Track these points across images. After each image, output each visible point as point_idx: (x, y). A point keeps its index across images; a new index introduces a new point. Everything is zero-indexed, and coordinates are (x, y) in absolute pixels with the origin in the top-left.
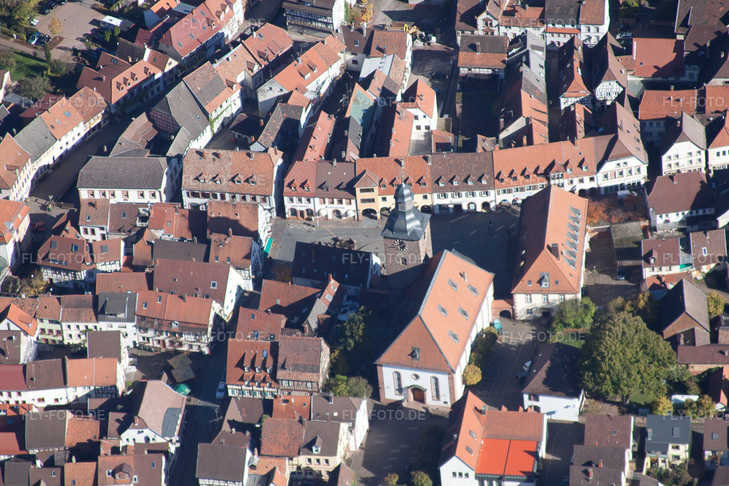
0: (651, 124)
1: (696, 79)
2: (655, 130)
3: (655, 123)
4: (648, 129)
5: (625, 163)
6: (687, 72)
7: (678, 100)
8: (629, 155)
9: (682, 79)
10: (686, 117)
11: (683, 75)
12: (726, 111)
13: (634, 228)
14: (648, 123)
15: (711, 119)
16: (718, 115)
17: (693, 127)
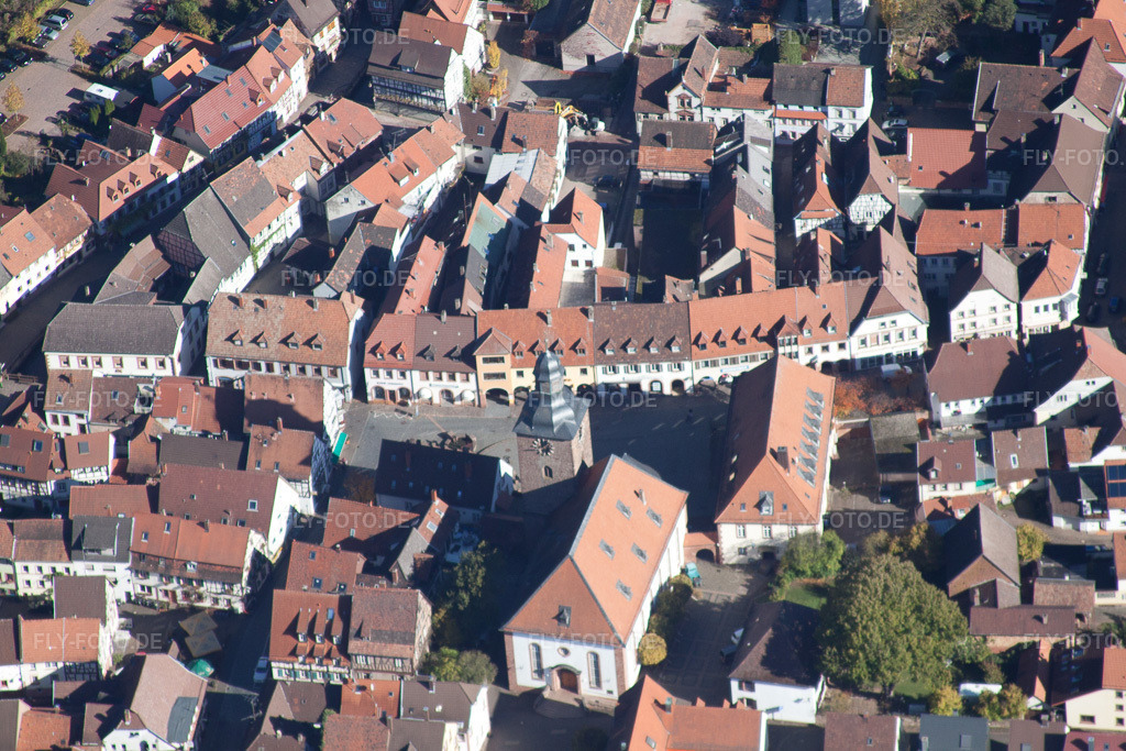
0: (934, 262)
1: (1004, 192)
2: (940, 270)
3: (940, 261)
4: (929, 269)
5: (894, 322)
6: (991, 182)
7: (977, 225)
8: (900, 309)
9: (983, 192)
10: (988, 253)
11: (985, 186)
12: (1049, 244)
13: (906, 423)
14: (929, 261)
15: (1027, 255)
16: (1038, 249)
17: (999, 267)
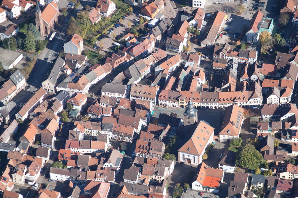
0: (265, 89)
1: (280, 76)
2: (266, 90)
3: (266, 88)
4: (264, 90)
5: (256, 99)
6: (277, 74)
7: (273, 83)
8: (258, 97)
9: (276, 76)
10: (275, 88)
11: (276, 75)
12: (286, 87)
13: (257, 118)
14: (264, 88)
15: (282, 89)
16: (284, 88)
17: (277, 91)
